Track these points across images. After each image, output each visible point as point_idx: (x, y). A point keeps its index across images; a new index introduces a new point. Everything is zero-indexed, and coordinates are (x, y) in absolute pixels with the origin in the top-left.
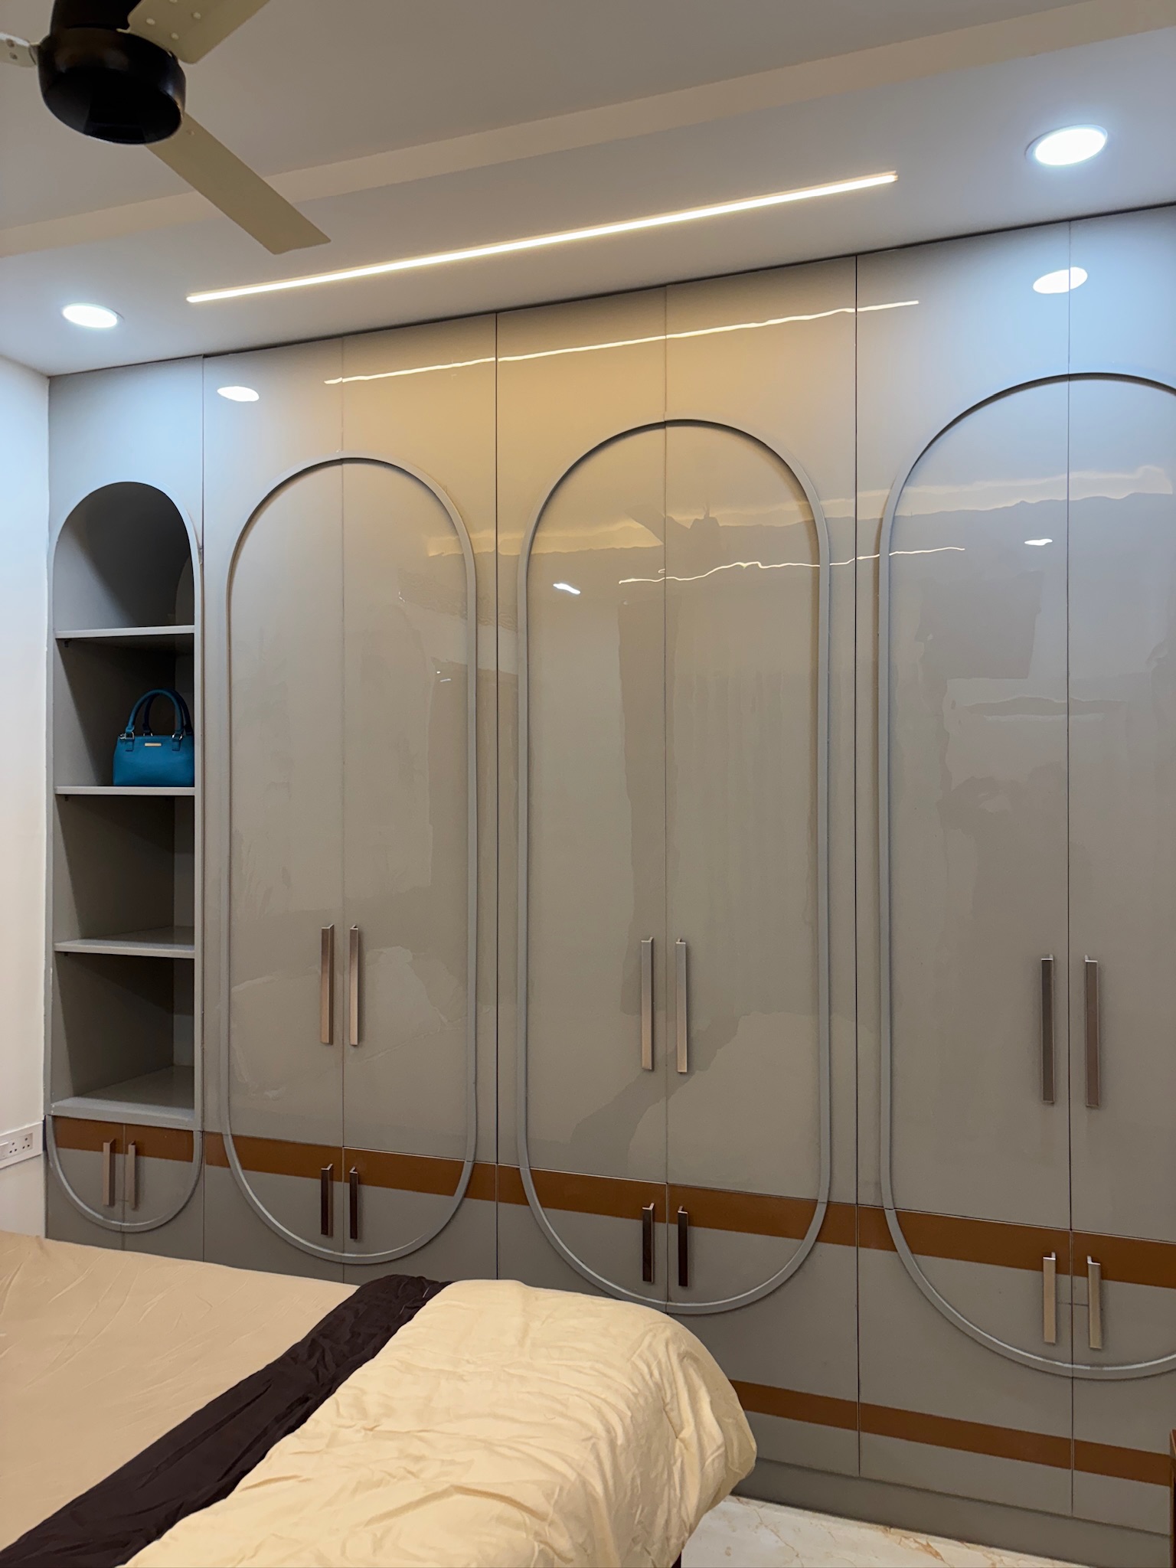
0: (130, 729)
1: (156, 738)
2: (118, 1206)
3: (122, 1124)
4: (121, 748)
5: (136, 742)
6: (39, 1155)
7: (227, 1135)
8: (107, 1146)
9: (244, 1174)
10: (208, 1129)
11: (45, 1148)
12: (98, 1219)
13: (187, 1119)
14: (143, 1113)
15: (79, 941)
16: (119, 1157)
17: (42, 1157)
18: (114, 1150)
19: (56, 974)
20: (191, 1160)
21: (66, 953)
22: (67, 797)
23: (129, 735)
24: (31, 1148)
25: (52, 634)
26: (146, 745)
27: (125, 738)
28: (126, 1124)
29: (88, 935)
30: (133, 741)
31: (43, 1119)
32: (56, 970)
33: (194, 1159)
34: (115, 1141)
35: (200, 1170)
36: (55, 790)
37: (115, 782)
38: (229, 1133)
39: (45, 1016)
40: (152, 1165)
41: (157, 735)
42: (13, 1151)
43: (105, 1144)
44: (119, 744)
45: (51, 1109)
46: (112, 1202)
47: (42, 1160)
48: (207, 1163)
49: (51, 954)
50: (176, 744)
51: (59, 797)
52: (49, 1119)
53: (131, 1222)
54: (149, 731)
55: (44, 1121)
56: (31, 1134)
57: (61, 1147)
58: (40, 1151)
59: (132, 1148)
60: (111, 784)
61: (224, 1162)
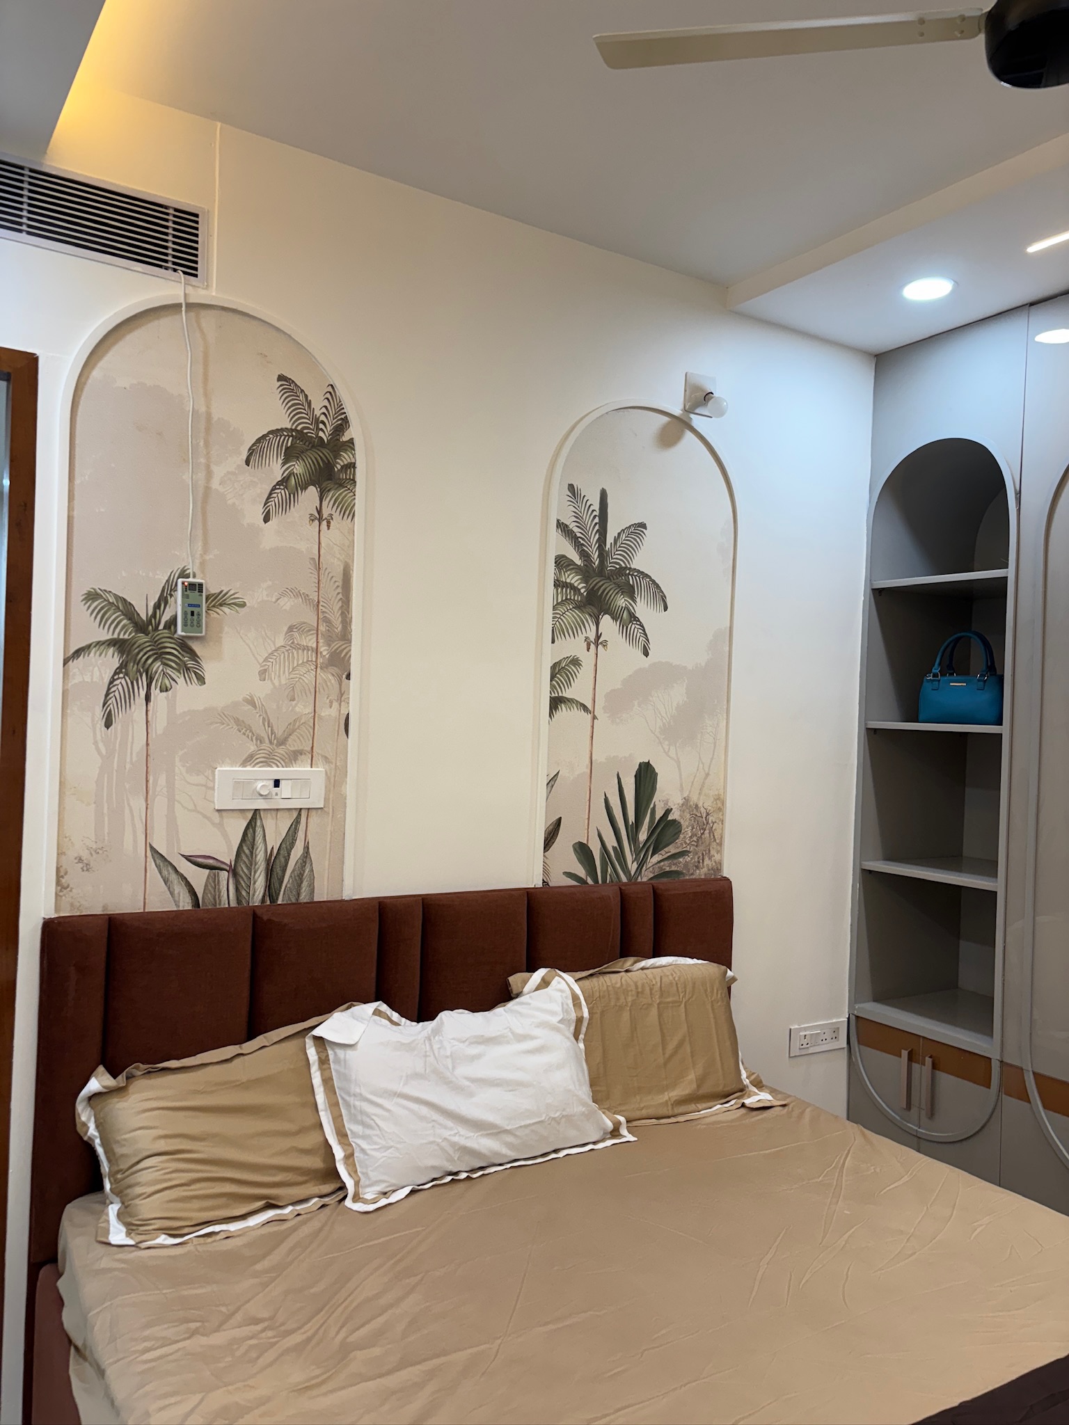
0: (936, 670)
1: (960, 678)
2: (914, 1110)
3: (920, 1036)
4: (927, 687)
5: (941, 682)
6: (844, 1048)
7: (1028, 1071)
8: (905, 1053)
9: (1045, 1114)
10: (1007, 1060)
11: (848, 1042)
12: (897, 1119)
13: (985, 1046)
14: (942, 1031)
15: (882, 862)
16: (915, 1066)
17: (846, 1050)
18: (911, 1058)
19: (862, 888)
20: (989, 1086)
21: (870, 872)
22: (875, 730)
23: (935, 675)
24: (838, 1040)
25: (869, 584)
26: (951, 684)
27: (931, 678)
28: (924, 1037)
29: (889, 858)
30: (939, 681)
31: (847, 1016)
32: (861, 886)
33: (992, 1087)
34: (912, 1050)
35: (998, 1099)
36: (866, 724)
37: (921, 718)
38: (1030, 1069)
39: (851, 925)
40: (947, 1081)
41: (959, 675)
42: (824, 1040)
43: (903, 1051)
44: (925, 684)
45: (855, 1009)
46: (909, 1106)
47: (846, 1052)
48: (1005, 1094)
49: (858, 871)
50: (982, 683)
51: (868, 730)
52: (853, 1018)
53: (926, 1130)
54: (952, 671)
55: (849, 1018)
56: (838, 1028)
57: (862, 1044)
58: (845, 1045)
59: (928, 1061)
60: (917, 721)
61: (1024, 1097)
